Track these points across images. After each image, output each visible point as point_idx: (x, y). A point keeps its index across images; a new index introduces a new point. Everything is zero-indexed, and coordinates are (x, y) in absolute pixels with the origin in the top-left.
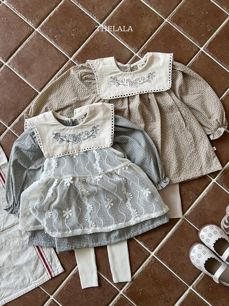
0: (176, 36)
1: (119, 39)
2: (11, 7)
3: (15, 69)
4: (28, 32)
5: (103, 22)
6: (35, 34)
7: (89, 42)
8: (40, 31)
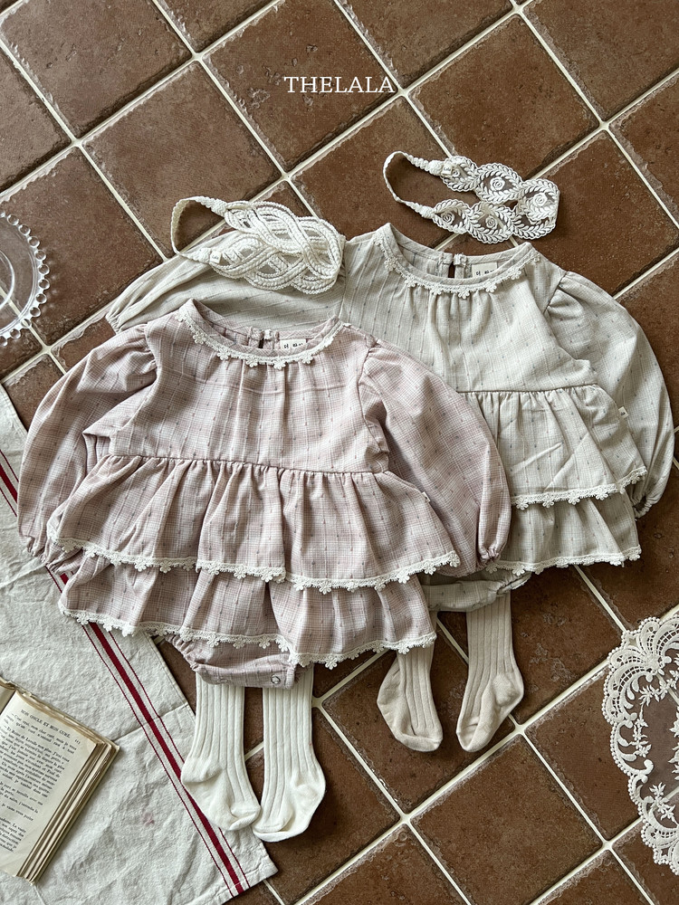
0: (625, 182)
3: (103, 166)
4: (169, 59)
5: (411, 82)
6: (192, 70)
7: (356, 136)
8: (207, 64)
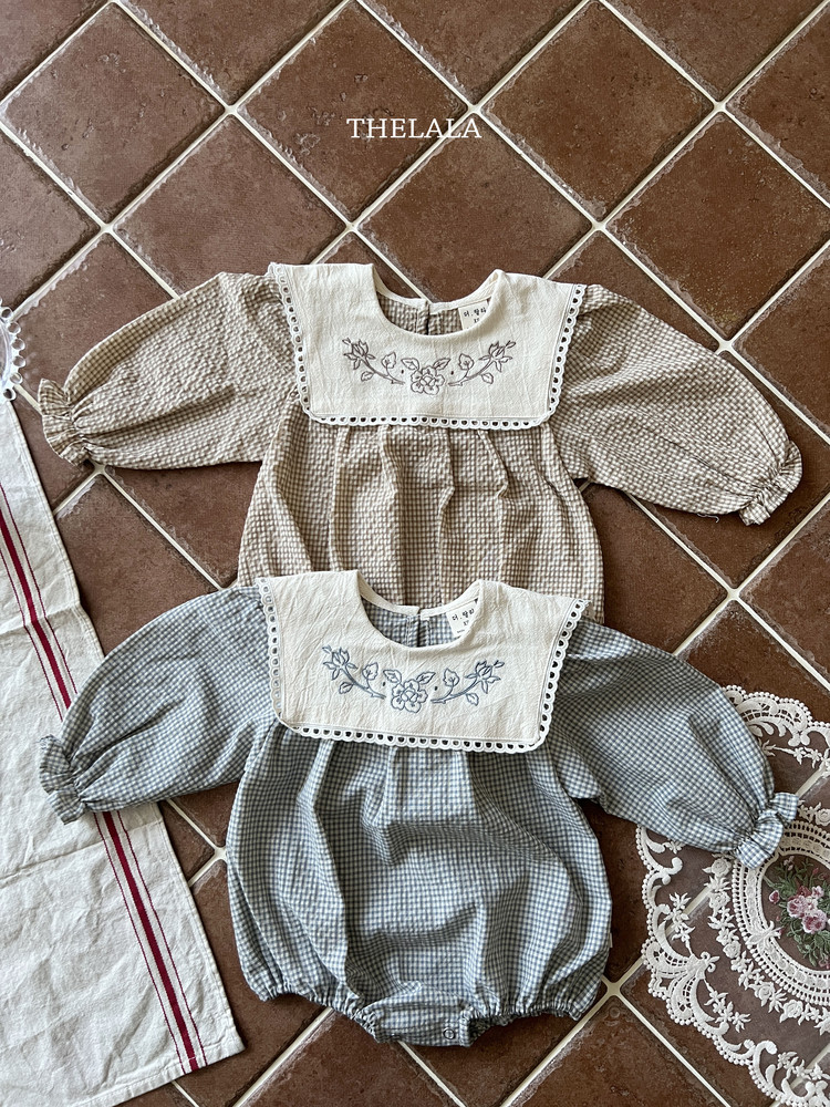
0: (757, 167)
1: (540, 165)
2: (142, 20)
3: (140, 250)
4: (199, 116)
5: (482, 96)
6: (227, 125)
7: (427, 168)
8: (243, 116)
